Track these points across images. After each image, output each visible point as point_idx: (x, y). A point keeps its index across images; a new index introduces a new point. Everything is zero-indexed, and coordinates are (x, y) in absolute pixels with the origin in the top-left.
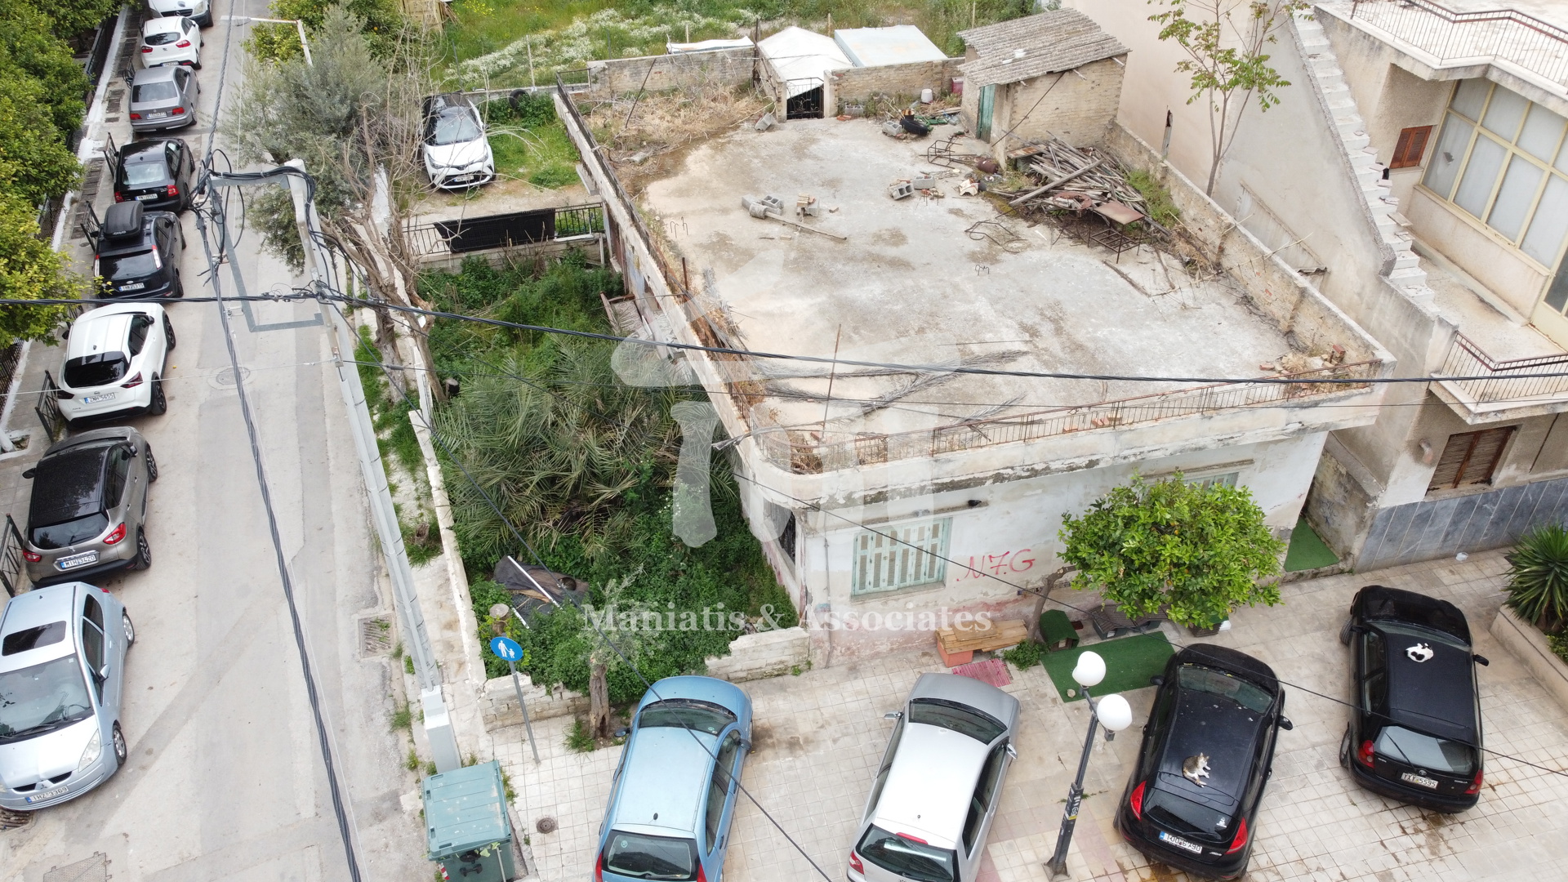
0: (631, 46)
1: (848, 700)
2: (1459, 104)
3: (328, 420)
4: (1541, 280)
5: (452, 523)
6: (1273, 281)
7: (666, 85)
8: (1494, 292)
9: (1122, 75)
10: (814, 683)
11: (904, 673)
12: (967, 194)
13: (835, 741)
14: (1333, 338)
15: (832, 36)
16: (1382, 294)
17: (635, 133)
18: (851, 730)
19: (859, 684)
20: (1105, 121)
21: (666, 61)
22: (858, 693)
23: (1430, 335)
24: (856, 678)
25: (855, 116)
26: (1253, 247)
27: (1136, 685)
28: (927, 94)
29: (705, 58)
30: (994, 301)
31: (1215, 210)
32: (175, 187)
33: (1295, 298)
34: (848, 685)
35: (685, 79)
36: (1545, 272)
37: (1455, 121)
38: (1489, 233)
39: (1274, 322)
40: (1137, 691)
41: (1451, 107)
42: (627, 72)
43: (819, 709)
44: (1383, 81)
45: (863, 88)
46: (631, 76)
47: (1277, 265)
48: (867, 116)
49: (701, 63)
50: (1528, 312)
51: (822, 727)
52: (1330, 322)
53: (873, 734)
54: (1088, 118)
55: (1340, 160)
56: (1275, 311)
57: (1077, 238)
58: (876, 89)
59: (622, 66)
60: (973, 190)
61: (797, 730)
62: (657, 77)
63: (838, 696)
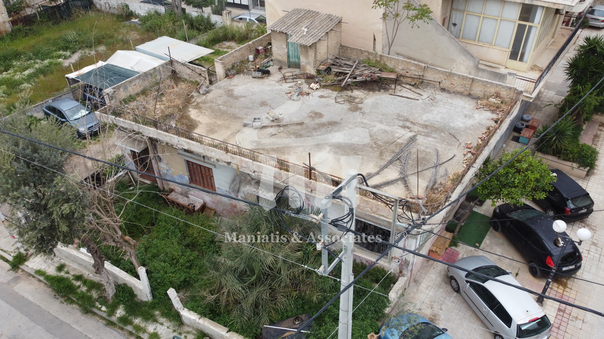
1: (427, 293)
2: (455, 6)
4: (507, 53)
6: (454, 80)
7: (138, 89)
8: (488, 62)
9: (341, 27)
10: (411, 294)
11: (430, 272)
12: (317, 89)
13: (441, 309)
14: (492, 90)
15: (135, 50)
18: (441, 302)
19: (423, 286)
20: (339, 46)
21: (137, 78)
22: (427, 288)
24: (420, 284)
25: (234, 75)
27: (488, 231)
28: (251, 57)
29: (152, 72)
33: (470, 83)
34: (420, 288)
35: (146, 84)
36: (507, 50)
37: (454, 13)
38: (481, 44)
39: (461, 94)
40: (489, 233)
41: (451, 8)
42: (121, 90)
43: (423, 302)
46: (124, 91)
48: (238, 73)
49: (151, 75)
50: (504, 64)
51: (432, 308)
52: (489, 86)
53: (448, 298)
56: (458, 89)
57: (373, 90)
60: (318, 87)
61: (427, 315)
62: (134, 87)
63: (423, 293)
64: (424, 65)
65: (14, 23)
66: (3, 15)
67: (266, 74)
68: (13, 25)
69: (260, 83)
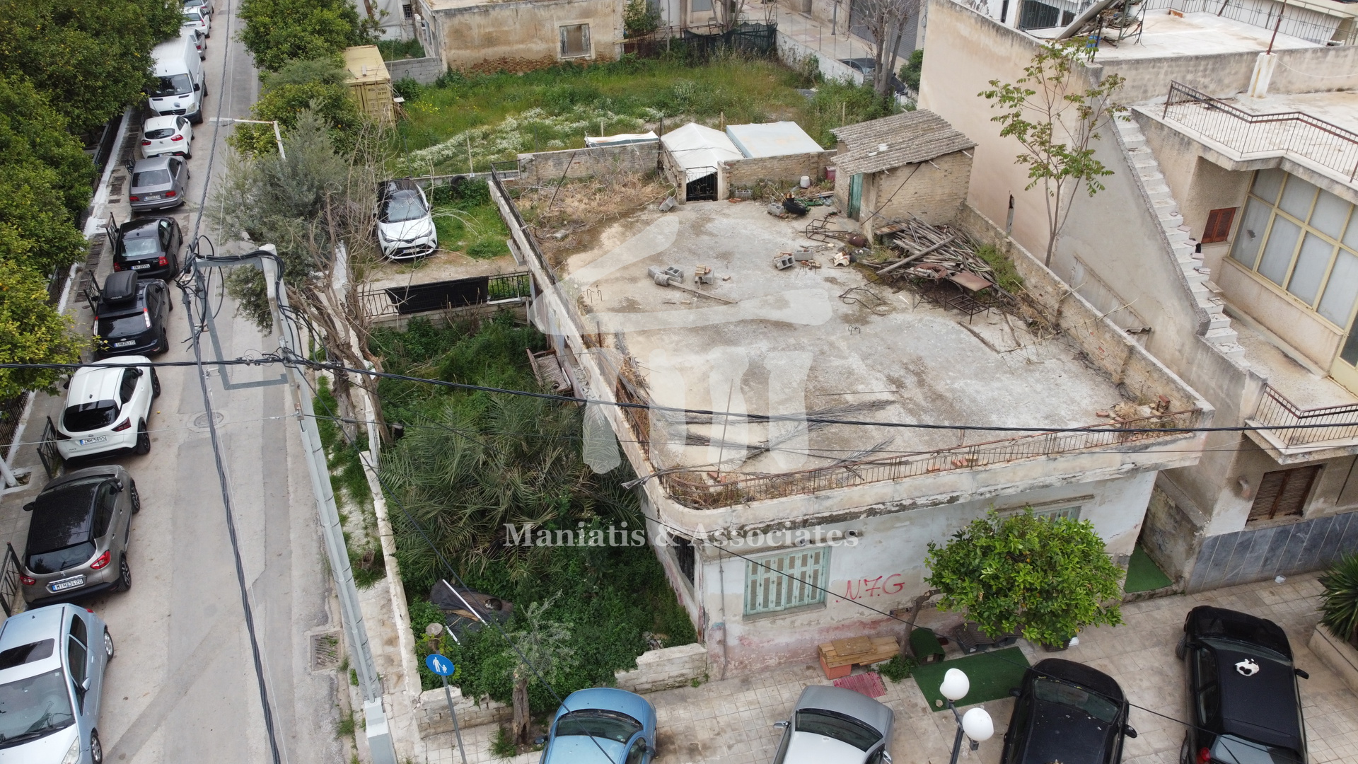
0: (554, 139)
1: (741, 709)
2: (1258, 190)
3: (289, 459)
4: (1336, 339)
5: (394, 551)
6: (1105, 340)
7: (583, 173)
8: (1296, 348)
9: (970, 165)
10: (711, 694)
11: (791, 685)
12: (840, 265)
13: (730, 747)
14: (1159, 389)
15: (725, 131)
16: (1200, 351)
17: (557, 214)
18: (744, 737)
19: (751, 695)
20: (957, 203)
21: (584, 153)
22: (750, 703)
23: (1243, 387)
24: (748, 690)
25: (744, 199)
26: (1087, 311)
27: (996, 698)
28: (805, 180)
29: (617, 151)
30: (865, 357)
31: (1053, 279)
32: (165, 258)
33: (1124, 355)
34: (741, 695)
35: (600, 167)
36: (1339, 332)
37: (1255, 203)
38: (1290, 298)
39: (1106, 375)
40: (997, 701)
41: (1251, 192)
42: (551, 163)
43: (715, 718)
44: (1192, 171)
45: (750, 175)
46: (554, 166)
47: (1108, 326)
48: (754, 198)
49: (613, 155)
50: (1326, 366)
51: (718, 734)
52: (1156, 376)
53: (764, 740)
54: (941, 201)
55: (1158, 237)
56: (1108, 365)
57: (935, 302)
58: (762, 177)
59: (547, 158)
60: (845, 262)
61: (696, 737)
62: (576, 166)
63: (733, 706)
64: (1066, 287)
65: (628, 48)
66: (616, 32)
67: (793, 212)
68: (626, 52)
69: (767, 225)
